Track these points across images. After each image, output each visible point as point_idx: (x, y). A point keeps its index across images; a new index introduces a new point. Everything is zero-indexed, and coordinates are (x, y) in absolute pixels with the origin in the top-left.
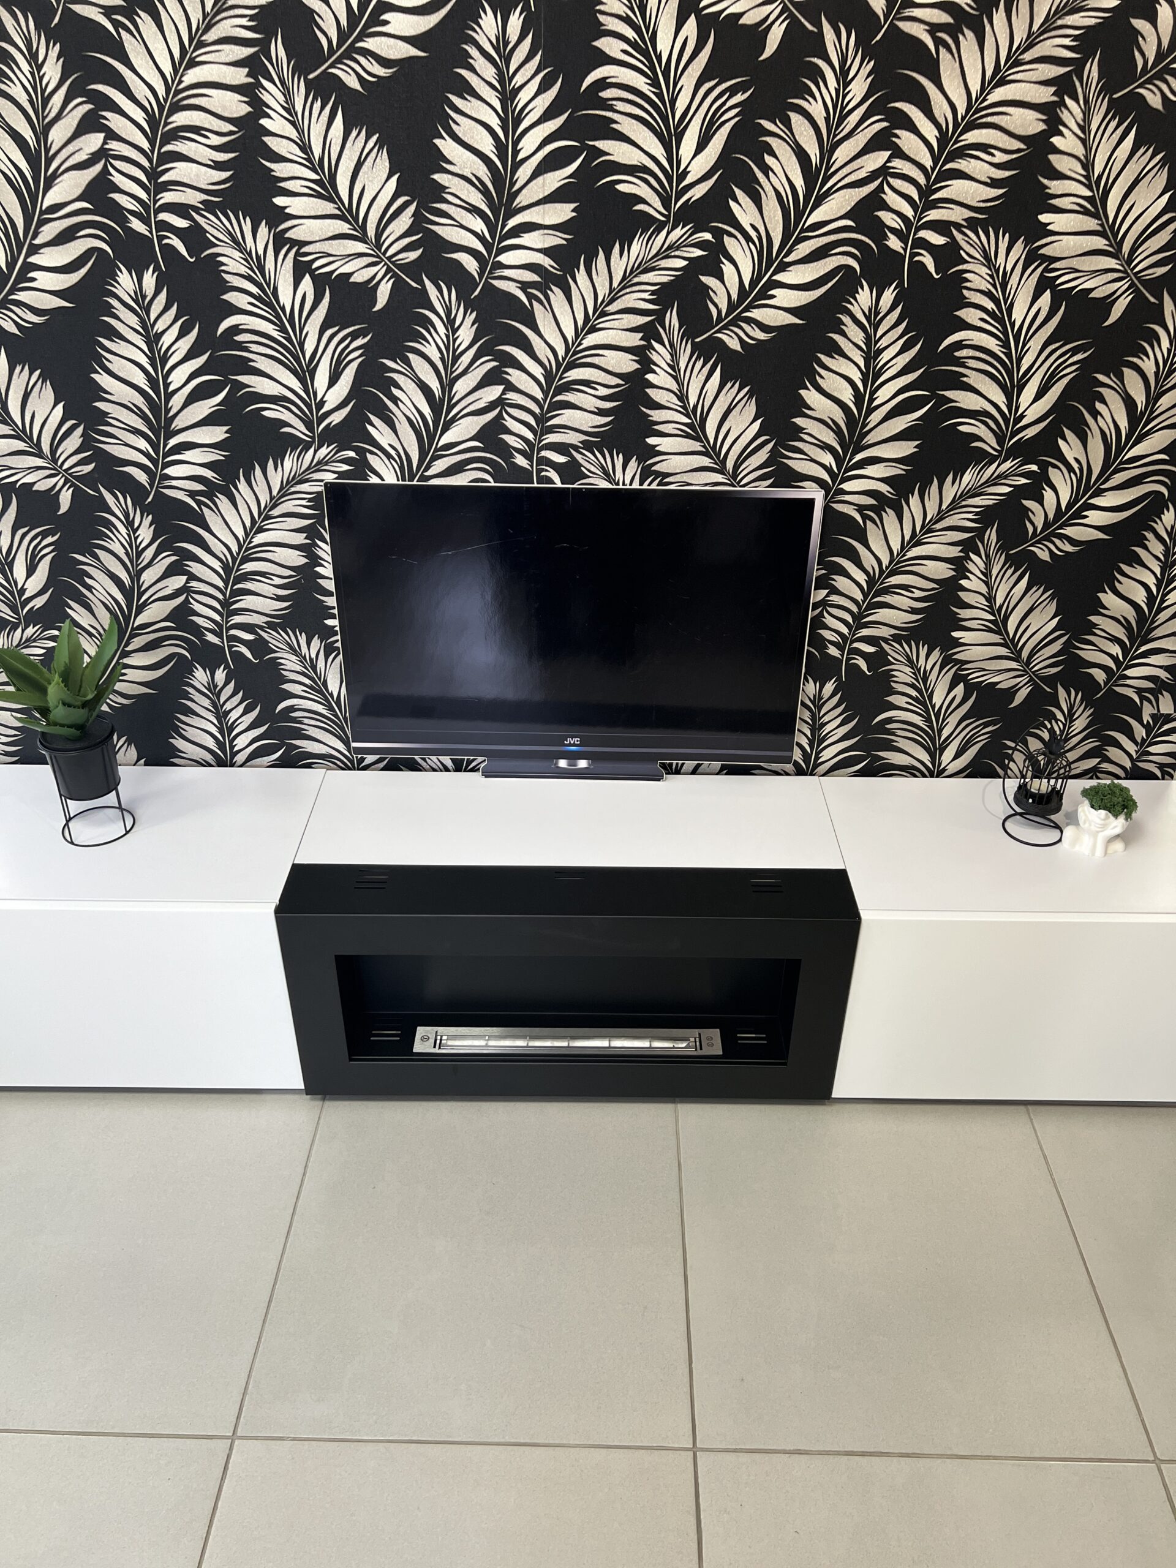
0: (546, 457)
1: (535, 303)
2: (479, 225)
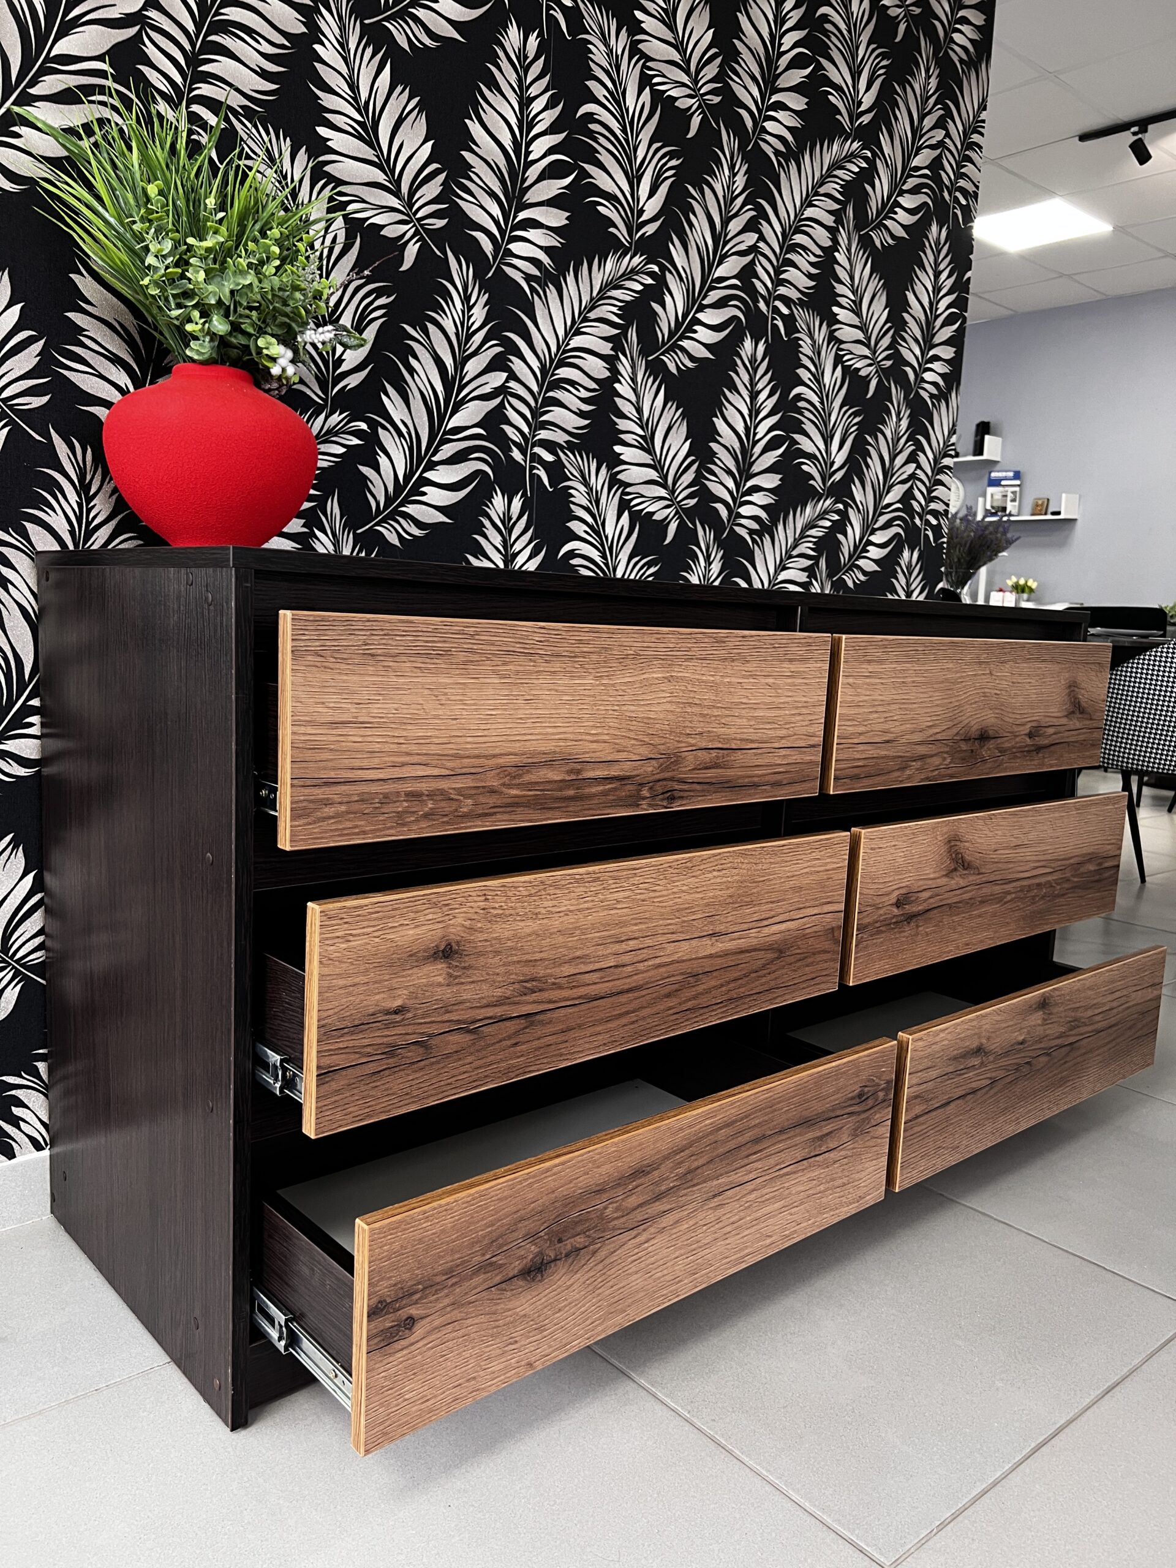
0: (539, 455)
1: (535, 296)
2: (496, 211)
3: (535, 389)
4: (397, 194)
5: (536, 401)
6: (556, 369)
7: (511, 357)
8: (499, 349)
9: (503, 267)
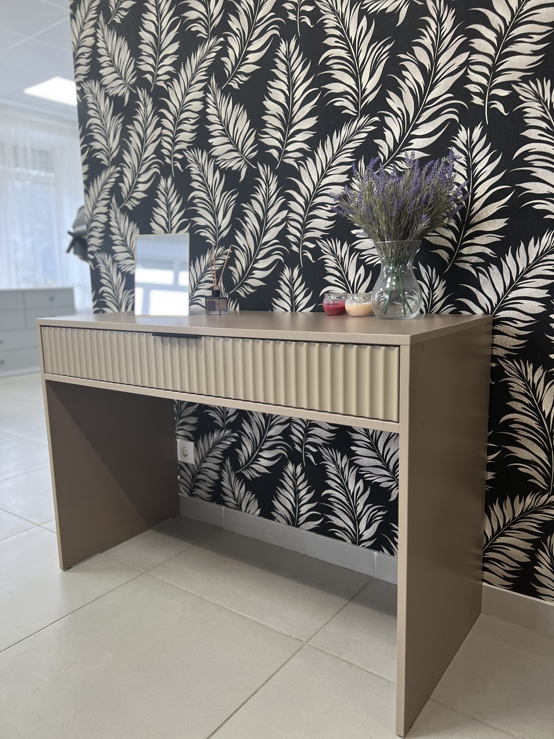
3: (302, 213)
4: (237, 151)
5: (303, 219)
6: (313, 200)
7: (289, 202)
8: (285, 199)
9: (283, 160)
